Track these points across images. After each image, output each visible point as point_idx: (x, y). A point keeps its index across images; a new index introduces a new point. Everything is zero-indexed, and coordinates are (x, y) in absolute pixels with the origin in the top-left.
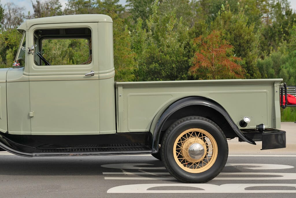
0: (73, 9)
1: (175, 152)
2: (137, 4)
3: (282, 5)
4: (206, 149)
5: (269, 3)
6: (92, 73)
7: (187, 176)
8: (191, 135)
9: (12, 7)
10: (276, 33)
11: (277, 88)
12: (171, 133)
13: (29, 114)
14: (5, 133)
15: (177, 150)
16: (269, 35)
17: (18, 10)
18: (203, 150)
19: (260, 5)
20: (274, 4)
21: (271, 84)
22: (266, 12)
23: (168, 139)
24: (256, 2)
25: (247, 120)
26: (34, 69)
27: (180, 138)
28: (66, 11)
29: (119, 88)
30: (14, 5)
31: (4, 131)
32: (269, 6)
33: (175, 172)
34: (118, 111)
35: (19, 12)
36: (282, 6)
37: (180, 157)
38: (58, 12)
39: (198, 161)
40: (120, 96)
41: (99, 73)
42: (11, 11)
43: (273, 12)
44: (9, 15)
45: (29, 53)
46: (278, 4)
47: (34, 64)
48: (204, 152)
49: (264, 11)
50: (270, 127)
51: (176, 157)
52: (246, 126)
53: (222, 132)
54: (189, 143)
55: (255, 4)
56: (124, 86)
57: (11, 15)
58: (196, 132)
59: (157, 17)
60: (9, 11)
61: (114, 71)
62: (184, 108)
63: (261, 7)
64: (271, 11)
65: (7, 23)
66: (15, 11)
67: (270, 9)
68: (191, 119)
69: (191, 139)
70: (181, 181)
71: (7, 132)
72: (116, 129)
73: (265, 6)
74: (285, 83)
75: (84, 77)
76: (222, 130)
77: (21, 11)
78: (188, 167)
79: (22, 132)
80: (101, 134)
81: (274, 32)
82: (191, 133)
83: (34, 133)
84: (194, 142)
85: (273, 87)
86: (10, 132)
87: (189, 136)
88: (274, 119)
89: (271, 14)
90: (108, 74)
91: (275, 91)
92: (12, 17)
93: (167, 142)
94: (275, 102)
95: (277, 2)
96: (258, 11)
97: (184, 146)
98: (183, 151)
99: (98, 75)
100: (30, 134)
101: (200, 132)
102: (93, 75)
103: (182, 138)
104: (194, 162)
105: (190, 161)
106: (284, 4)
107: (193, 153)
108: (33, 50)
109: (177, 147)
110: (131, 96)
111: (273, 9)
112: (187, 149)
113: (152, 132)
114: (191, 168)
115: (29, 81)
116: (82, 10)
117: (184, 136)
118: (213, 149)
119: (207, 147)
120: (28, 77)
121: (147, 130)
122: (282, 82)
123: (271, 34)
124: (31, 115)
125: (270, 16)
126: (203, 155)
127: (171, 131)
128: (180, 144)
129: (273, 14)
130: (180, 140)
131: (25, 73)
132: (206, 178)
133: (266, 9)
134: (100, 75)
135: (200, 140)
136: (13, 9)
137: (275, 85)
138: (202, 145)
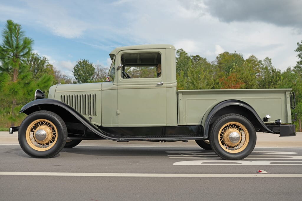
0: (138, 70)
1: (219, 138)
2: (179, 66)
3: (268, 67)
4: (241, 137)
5: (260, 67)
6: (161, 83)
7: (228, 155)
8: (230, 127)
9: (100, 68)
10: (266, 83)
11: (288, 96)
12: (217, 125)
13: (117, 112)
14: (99, 126)
15: (220, 137)
16: (262, 84)
17: (104, 70)
18: (239, 137)
19: (255, 68)
20: (263, 67)
21: (284, 93)
22: (259, 72)
23: (214, 129)
24: (253, 66)
25: (268, 117)
26: (121, 81)
27: (223, 128)
28: (134, 71)
29: (180, 94)
30: (101, 66)
31: (99, 125)
32: (260, 68)
33: (220, 152)
34: (179, 110)
35: (104, 71)
36: (268, 69)
37: (222, 142)
38: (129, 71)
39: (235, 145)
40: (181, 100)
41: (166, 84)
42: (99, 70)
43: (263, 72)
44: (98, 73)
45: (118, 70)
46: (266, 67)
47: (121, 77)
48: (240, 138)
49: (258, 71)
50: (284, 122)
51: (220, 142)
52: (267, 121)
53: (252, 124)
54: (229, 132)
55: (252, 67)
56: (184, 93)
57: (99, 72)
58: (233, 124)
59: (192, 70)
60: (98, 70)
61: (176, 83)
62: (225, 107)
63: (255, 69)
64: (262, 71)
65: (96, 78)
66: (102, 70)
67: (261, 70)
68: (230, 115)
69: (231, 130)
70: (224, 158)
71: (101, 125)
72: (178, 123)
73: (258, 68)
74: (294, 92)
75: (156, 86)
76: (252, 123)
77: (105, 70)
78: (228, 149)
79: (112, 125)
80: (167, 126)
81: (265, 82)
82: (230, 125)
83: (120, 125)
84: (233, 131)
85: (286, 94)
86: (103, 125)
87: (229, 127)
88: (286, 117)
89: (262, 73)
90: (172, 84)
91: (287, 97)
92: (100, 74)
93: (214, 131)
94: (287, 105)
95: (266, 66)
96: (254, 71)
97: (226, 134)
98: (225, 138)
99: (165, 85)
100: (117, 126)
101: (237, 124)
102: (162, 84)
103: (224, 128)
104: (233, 146)
105: (230, 145)
106: (270, 68)
107: (232, 139)
108: (121, 67)
109: (221, 135)
110: (188, 100)
111: (263, 70)
112: (228, 136)
113: (203, 125)
114: (231, 150)
115: (117, 89)
116: (143, 70)
117: (226, 127)
118: (245, 137)
119: (241, 135)
120: (117, 86)
121: (200, 124)
122: (291, 91)
123: (263, 84)
124: (118, 113)
125: (261, 74)
126: (239, 140)
127: (216, 123)
128: (222, 133)
129: (263, 74)
130: (222, 130)
131: (114, 83)
132: (242, 157)
133: (258, 70)
134: (167, 85)
135: (237, 130)
136: (101, 69)
137: (287, 93)
138: (239, 133)
